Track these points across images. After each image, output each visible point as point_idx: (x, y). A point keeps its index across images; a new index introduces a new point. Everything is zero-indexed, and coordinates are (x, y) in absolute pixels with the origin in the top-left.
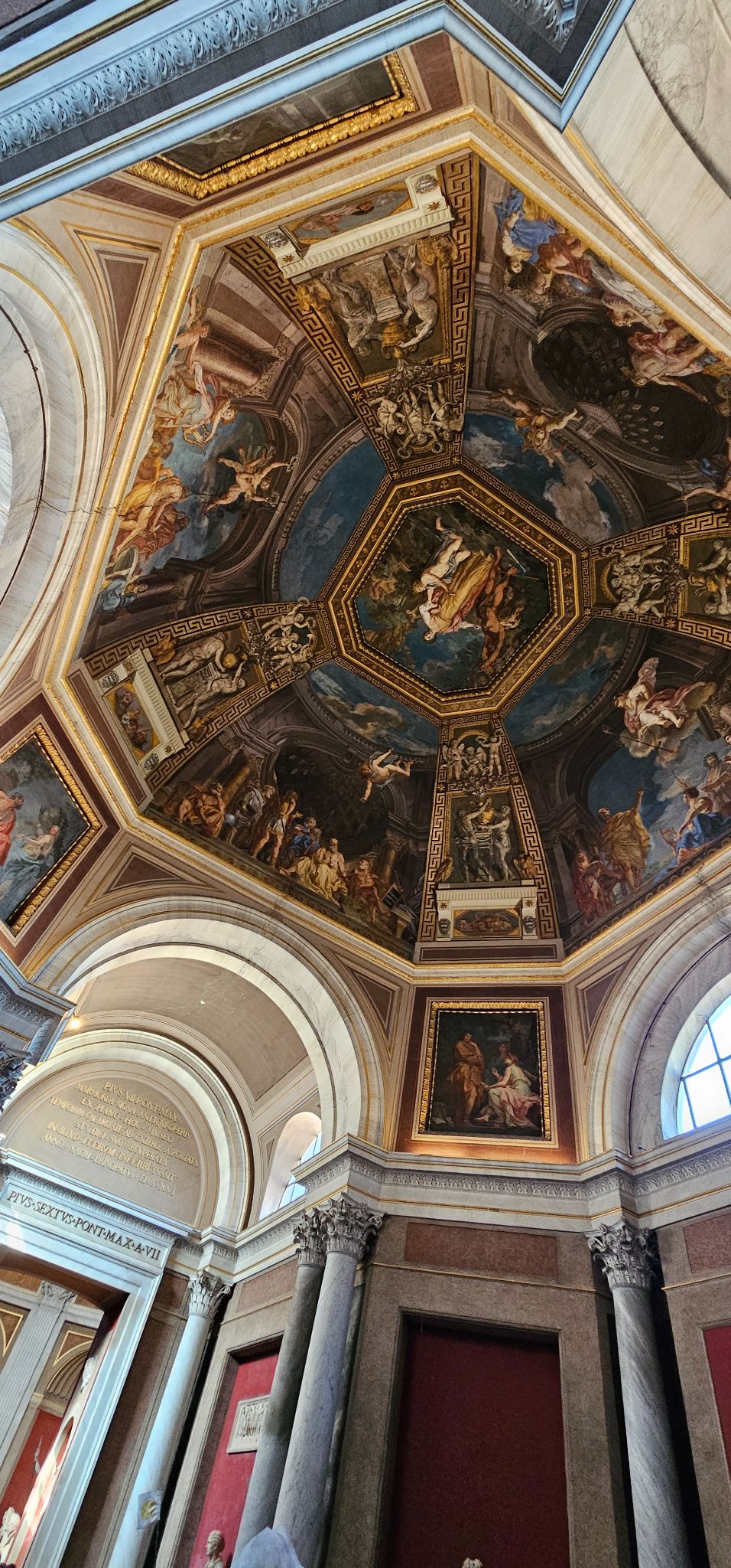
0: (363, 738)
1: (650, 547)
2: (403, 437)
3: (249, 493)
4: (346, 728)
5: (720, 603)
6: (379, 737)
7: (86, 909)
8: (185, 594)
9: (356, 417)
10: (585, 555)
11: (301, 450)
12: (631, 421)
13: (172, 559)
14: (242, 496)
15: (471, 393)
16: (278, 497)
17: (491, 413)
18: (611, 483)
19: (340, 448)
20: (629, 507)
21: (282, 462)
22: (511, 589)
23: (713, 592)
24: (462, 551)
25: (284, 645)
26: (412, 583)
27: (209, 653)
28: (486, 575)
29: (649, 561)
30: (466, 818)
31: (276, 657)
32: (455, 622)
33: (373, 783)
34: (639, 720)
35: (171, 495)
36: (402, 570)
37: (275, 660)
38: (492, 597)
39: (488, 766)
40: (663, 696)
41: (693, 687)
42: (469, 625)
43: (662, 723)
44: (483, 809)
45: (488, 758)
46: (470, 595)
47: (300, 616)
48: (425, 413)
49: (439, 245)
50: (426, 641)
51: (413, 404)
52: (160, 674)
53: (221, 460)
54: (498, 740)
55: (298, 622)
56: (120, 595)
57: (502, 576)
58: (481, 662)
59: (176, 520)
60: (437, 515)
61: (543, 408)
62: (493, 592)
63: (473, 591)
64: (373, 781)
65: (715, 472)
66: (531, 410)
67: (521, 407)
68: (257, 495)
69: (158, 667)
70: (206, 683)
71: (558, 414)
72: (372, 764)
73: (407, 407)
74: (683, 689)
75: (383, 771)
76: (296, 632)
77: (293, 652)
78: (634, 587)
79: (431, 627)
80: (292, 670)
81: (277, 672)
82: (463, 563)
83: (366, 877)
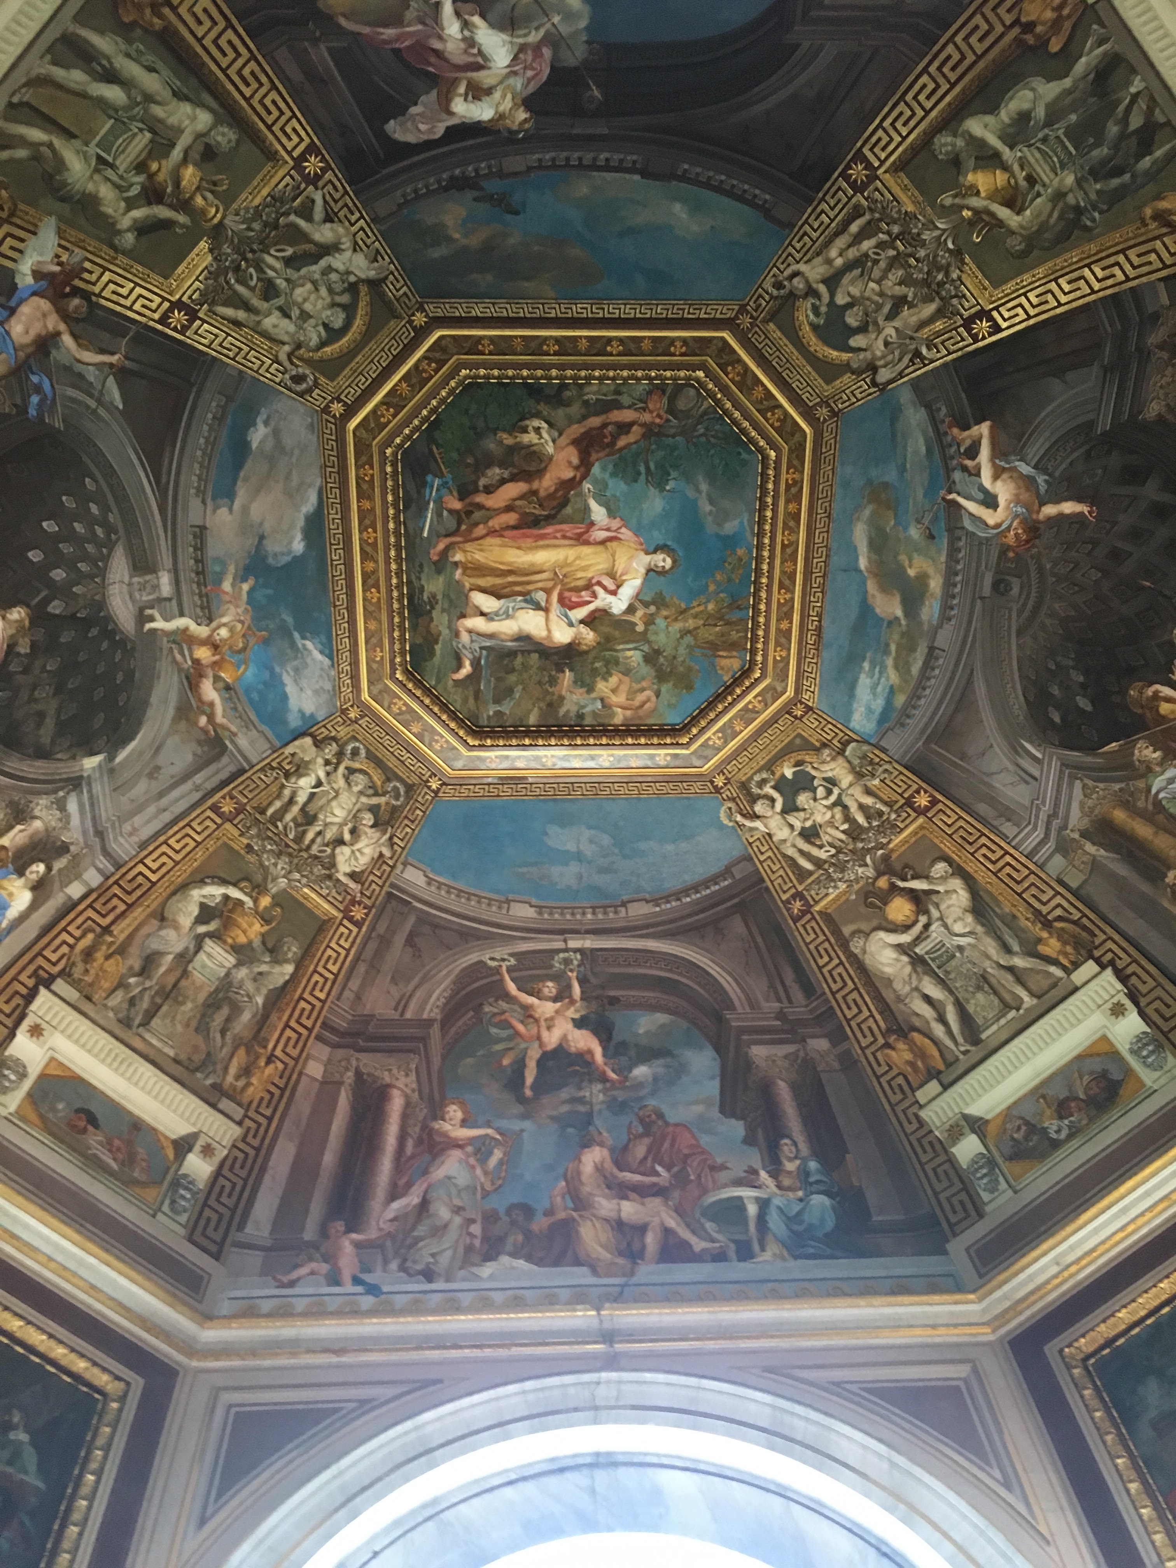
0: (950, 574)
1: (237, 323)
2: (374, 810)
3: (572, 1013)
4: (945, 618)
5: (199, 136)
6: (932, 537)
8: (790, 1048)
9: (390, 895)
10: (337, 408)
11: (473, 958)
13: (722, 1111)
14: (579, 1024)
15: (249, 762)
16: (562, 955)
17: (253, 717)
18: (200, 478)
19: (443, 893)
20: (210, 416)
21: (502, 981)
22: (482, 482)
23: (195, 165)
24: (477, 608)
25: (829, 815)
26: (586, 652)
27: (897, 960)
28: (490, 540)
29: (256, 302)
30: (1021, 227)
31: (861, 819)
32: (604, 534)
33: (1042, 504)
34: (515, 58)
35: (599, 1169)
36: (575, 682)
37: (868, 818)
38: (518, 503)
39: (866, 255)
40: (433, 60)
41: (366, 30)
42: (593, 504)
43: (476, 19)
44: (974, 202)
45: (849, 267)
46: (541, 543)
47: (759, 808)
48: (321, 803)
49: (87, 971)
50: (674, 562)
51: (318, 829)
52: (961, 1057)
53: (528, 1093)
54: (796, 274)
55: (773, 807)
56: (801, 1200)
57: (472, 512)
58: (651, 432)
59: (647, 1134)
60: (451, 682)
61: (185, 666)
62: (509, 509)
63: (529, 542)
64: (1036, 507)
65: (35, 379)
66: (201, 675)
67: (209, 691)
68: (570, 996)
69: (949, 1065)
70: (960, 948)
71: (174, 642)
72: (998, 526)
73: (329, 835)
74: (385, 42)
75: (1003, 491)
76: (794, 802)
77: (836, 791)
78: (314, 283)
79: (643, 571)
80: (873, 776)
81: (890, 804)
82: (497, 593)
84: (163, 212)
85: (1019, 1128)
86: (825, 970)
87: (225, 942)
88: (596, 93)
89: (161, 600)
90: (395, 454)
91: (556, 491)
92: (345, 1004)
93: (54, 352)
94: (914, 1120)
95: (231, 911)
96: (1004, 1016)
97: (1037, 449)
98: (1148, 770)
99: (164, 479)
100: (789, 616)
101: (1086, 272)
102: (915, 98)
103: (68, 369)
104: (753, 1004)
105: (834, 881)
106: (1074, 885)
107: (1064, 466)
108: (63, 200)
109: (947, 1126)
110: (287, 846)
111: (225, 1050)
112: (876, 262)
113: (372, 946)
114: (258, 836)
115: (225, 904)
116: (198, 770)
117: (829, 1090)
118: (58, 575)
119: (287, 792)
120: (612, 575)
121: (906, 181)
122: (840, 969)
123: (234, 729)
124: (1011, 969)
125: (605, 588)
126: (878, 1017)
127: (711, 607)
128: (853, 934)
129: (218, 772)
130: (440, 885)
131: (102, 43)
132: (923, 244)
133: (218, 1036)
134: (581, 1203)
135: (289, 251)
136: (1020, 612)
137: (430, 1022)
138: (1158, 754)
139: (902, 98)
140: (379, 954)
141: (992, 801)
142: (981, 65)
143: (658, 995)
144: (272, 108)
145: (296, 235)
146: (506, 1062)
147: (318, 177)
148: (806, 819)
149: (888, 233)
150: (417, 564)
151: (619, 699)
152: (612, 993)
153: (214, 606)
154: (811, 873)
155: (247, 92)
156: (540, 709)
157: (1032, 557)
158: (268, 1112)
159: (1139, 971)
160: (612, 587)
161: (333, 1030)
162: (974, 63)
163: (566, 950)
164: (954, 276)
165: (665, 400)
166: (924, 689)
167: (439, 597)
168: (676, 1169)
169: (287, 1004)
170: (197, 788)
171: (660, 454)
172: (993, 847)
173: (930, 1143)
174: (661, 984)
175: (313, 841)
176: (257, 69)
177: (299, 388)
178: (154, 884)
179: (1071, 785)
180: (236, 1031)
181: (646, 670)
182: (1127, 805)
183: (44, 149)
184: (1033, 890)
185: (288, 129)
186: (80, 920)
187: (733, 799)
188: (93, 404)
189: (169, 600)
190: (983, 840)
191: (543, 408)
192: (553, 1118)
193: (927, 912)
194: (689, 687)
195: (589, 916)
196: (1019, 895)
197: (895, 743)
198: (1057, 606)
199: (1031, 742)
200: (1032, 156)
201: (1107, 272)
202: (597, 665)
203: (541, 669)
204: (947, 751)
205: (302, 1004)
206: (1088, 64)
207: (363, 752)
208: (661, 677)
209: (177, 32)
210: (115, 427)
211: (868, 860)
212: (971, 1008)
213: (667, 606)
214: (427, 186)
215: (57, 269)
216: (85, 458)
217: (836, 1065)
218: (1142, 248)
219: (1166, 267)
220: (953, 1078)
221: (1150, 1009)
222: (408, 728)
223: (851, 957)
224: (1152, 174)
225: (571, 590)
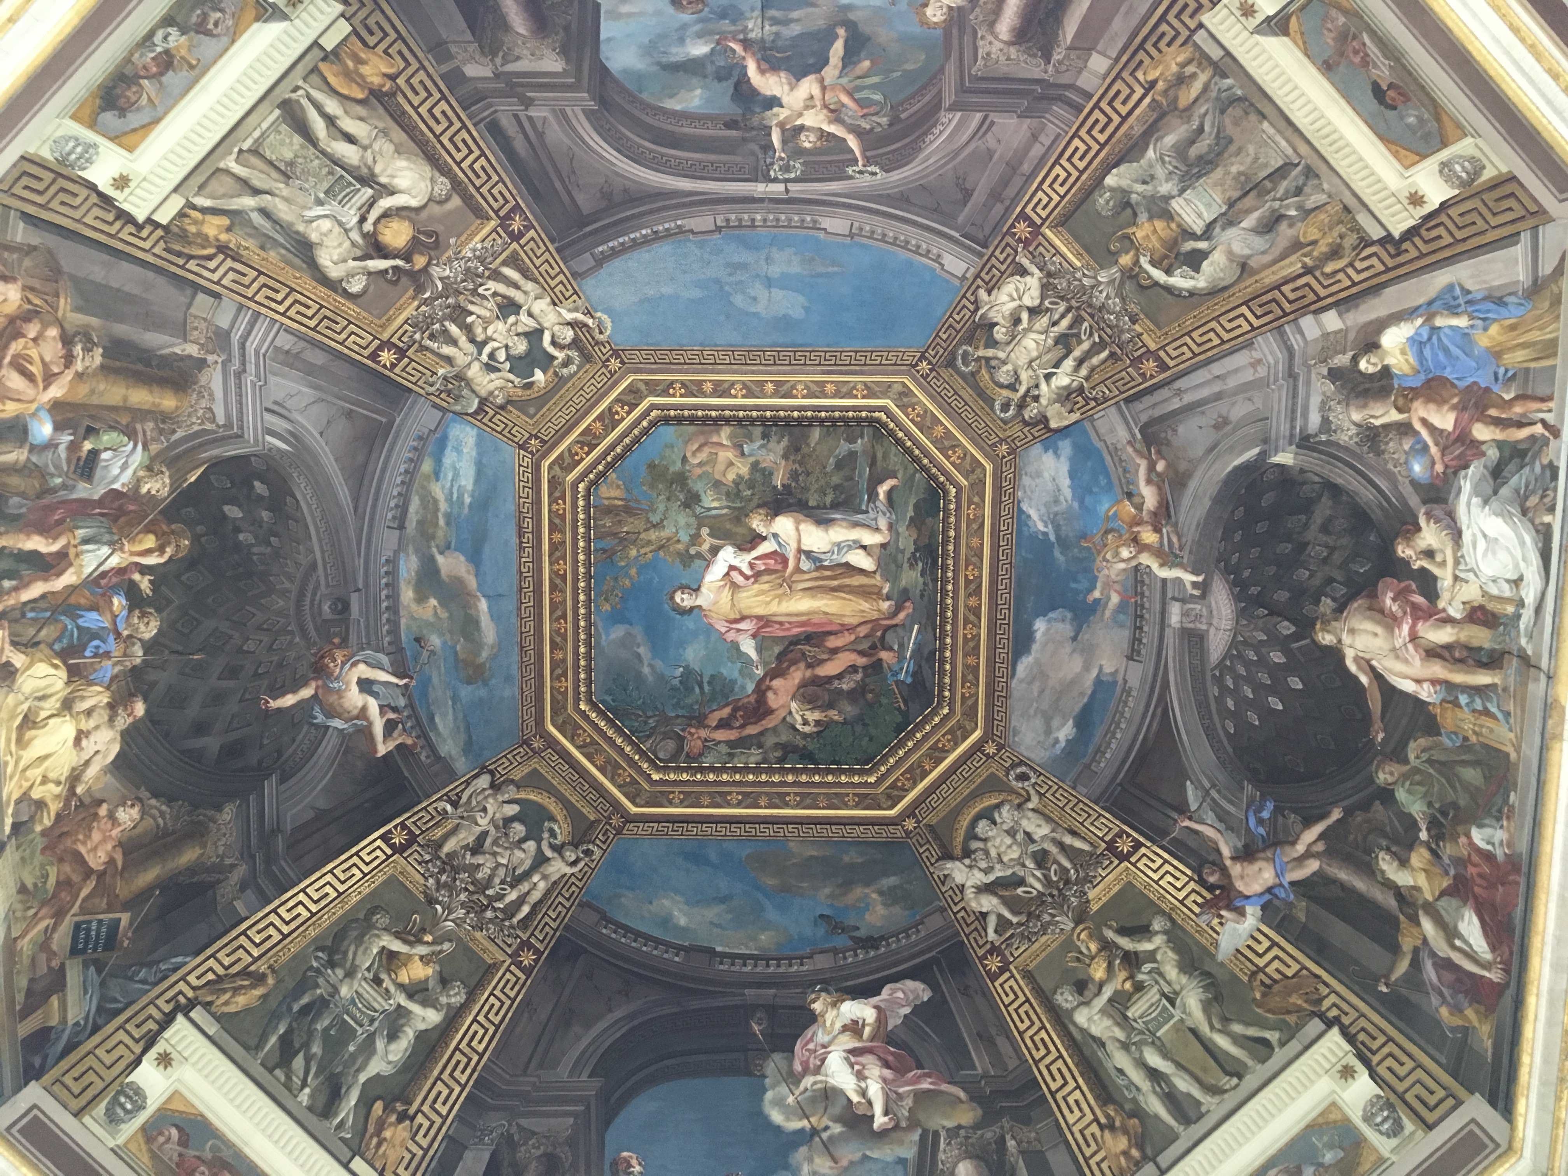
0: (394, 609)
1: (1074, 833)
2: (992, 343)
3: (783, 114)
4: (393, 562)
5: (1087, 1003)
6: (418, 640)
8: (513, 67)
10: (990, 749)
11: (896, 176)
12: (1248, 664)
14: (774, 102)
15: (1120, 409)
16: (793, 176)
17: (1108, 458)
18: (1126, 703)
19: (924, 246)
20: (1108, 755)
21: (864, 150)
22: (859, 676)
23: (1093, 980)
24: (869, 554)
25: (490, 331)
26: (759, 506)
27: (393, 177)
28: (854, 621)
29: (1054, 850)
30: (378, 936)
31: (454, 329)
32: (742, 626)
33: (315, 696)
34: (823, 1061)
36: (771, 474)
37: (445, 331)
38: (825, 657)
39: (513, 887)
40: (890, 1058)
41: (944, 1087)
42: (753, 655)
43: (855, 1098)
44: (422, 950)
45: (527, 875)
46: (804, 618)
47: (569, 334)
48: (1049, 356)
49: (1341, 237)
50: (672, 598)
51: (1056, 329)
52: (300, 83)
53: (841, 32)
54: (574, 863)
55: (553, 336)
57: (870, 648)
58: (700, 721)
60: (900, 476)
61: (1169, 528)
62: (835, 651)
63: (815, 619)
64: (320, 692)
65: (1261, 830)
66: (1155, 514)
67: (1149, 496)
68: (783, 131)
69: (315, 70)
70: (320, 203)
71: (1176, 556)
72: (354, 664)
73: (1045, 320)
74: (928, 1075)
75: (354, 698)
76: (530, 343)
77: (484, 358)
78: (1000, 861)
79: (703, 590)
80: (445, 378)
81: (423, 348)
82: (849, 569)
83: (104, 840)
84: (1125, 943)
86: (477, 152)
87: (1179, 226)
88: (756, 1028)
89: (1183, 601)
90: (940, 706)
91: (788, 668)
92: (1052, 130)
93: (1240, 845)
95: (1166, 257)
96: (256, 141)
97: (329, 745)
99: (1159, 710)
100: (553, 547)
101: (314, 908)
102: (487, 1030)
103: (1230, 828)
104: (562, 115)
105: (477, 258)
106: (201, 296)
107: (301, 736)
108: (1208, 974)
110: (1092, 316)
111: (1203, 110)
112: (503, 882)
113: (1010, 192)
114: (1122, 331)
115: (1171, 265)
116: (1173, 414)
117: (463, 25)
118: (1277, 657)
119: (1084, 372)
120: (735, 586)
121: (485, 957)
122: (458, 157)
123: (1130, 449)
124: (256, 192)
125: (741, 573)
126: (408, 108)
127: (633, 553)
128: (448, 199)
129: (1154, 406)
130: (927, 254)
131: (1156, 1106)
132: (463, 905)
133: (1207, 128)
135: (1020, 891)
136: (317, 588)
137: (953, 108)
138: (144, 490)
139: (497, 1027)
140: (1005, 182)
141: (310, 370)
142: (436, 1073)
143: (677, 129)
144: (1024, 1016)
145: (1012, 904)
146: (867, 64)
147: (991, 952)
148: (516, 323)
149: (495, 910)
150: (926, 599)
151: (725, 455)
152: (734, 133)
153: (1130, 582)
154: (504, 263)
155: (1043, 1034)
156: (808, 445)
157: (315, 644)
158: (1164, 27)
159: (106, 228)
160: (734, 574)
161: (1070, 104)
162: (441, 1073)
163: (786, 181)
164: (431, 881)
165: (686, 749)
166: (403, 483)
167: (906, 565)
169: (1119, 141)
170: (1179, 392)
171: (689, 701)
172: (299, 318)
174: (675, 141)
175: (1063, 316)
176: (1034, 1052)
177: (1023, 769)
178: (1245, 303)
179: (228, 416)
180: (1185, 127)
181: (698, 487)
182: (163, 418)
183: (1218, 1026)
184: (245, 280)
185: (1012, 996)
186: (1335, 288)
187: (597, 343)
188: (1214, 793)
189: (1174, 599)
190: (312, 323)
191: (799, 741)
193: (365, 236)
194: (652, 466)
195: (758, 217)
196: (260, 273)
197: (426, 416)
198: (281, 603)
199: (279, 450)
200: (380, 1003)
201: (295, 912)
202: (749, 493)
203: (806, 489)
204: (366, 417)
205: (1102, 138)
206: (349, 1101)
207: (997, 407)
208: (681, 479)
209: (1096, 1098)
210: (1196, 767)
211: (440, 286)
212: (297, 140)
213: (679, 554)
214: (899, 940)
215: (1223, 913)
216: (1230, 750)
217: (454, 49)
218: (268, 945)
219: (244, 933)
220: (308, 57)
221: (84, 192)
222: (948, 432)
223: (445, 171)
224: (275, 1017)
225: (775, 571)
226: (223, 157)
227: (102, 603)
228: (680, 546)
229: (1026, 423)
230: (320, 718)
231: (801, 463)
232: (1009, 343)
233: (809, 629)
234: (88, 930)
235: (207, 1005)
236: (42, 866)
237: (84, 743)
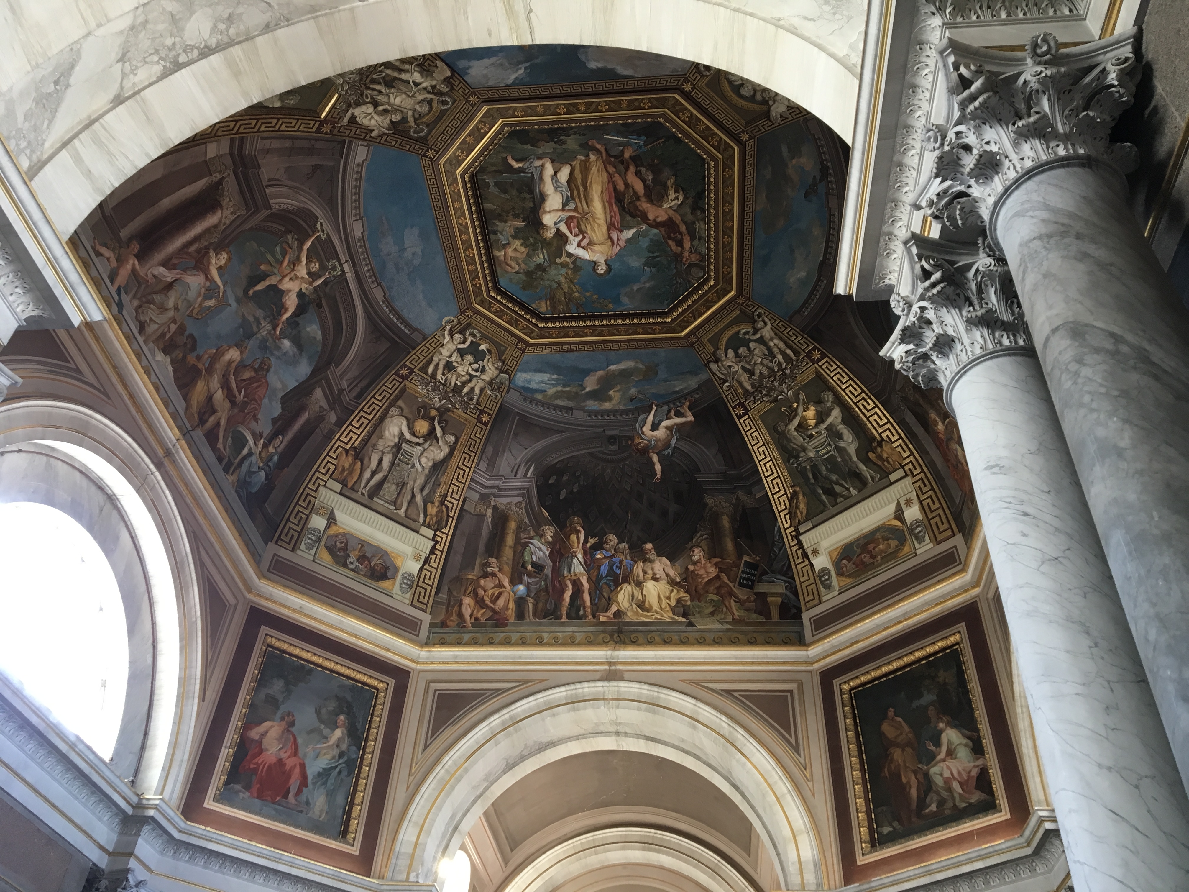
0: (614, 412)
3: (304, 286)
4: (590, 413)
6: (632, 400)
7: (411, 778)
8: (326, 406)
11: (319, 212)
13: (282, 398)
14: (301, 295)
16: (337, 263)
19: (355, 176)
21: (310, 236)
22: (643, 170)
24: (560, 170)
25: (463, 373)
26: (538, 233)
27: (394, 436)
28: (605, 175)
30: (789, 431)
31: (465, 390)
32: (615, 237)
33: (657, 454)
35: (230, 362)
36: (517, 228)
37: (467, 394)
38: (631, 190)
39: (775, 357)
42: (632, 231)
44: (801, 409)
45: (769, 349)
46: (606, 204)
47: (457, 336)
48: (402, 88)
50: (601, 275)
51: (383, 91)
52: (360, 493)
53: (251, 292)
54: (765, 323)
55: (460, 343)
56: (259, 468)
57: (623, 164)
58: (678, 257)
59: (256, 370)
60: (505, 155)
62: (627, 185)
63: (606, 198)
64: (655, 451)
68: (314, 281)
69: (352, 488)
70: (413, 466)
72: (643, 433)
73: (380, 98)
75: (661, 433)
76: (466, 354)
77: (478, 374)
79: (594, 259)
80: (492, 390)
81: (478, 403)
82: (571, 180)
83: (705, 568)
85: (341, 543)
86: (373, 400)
90: (658, 123)
91: (640, 211)
92: (260, 145)
94: (317, 484)
96: (390, 504)
97: (685, 446)
98: (541, 536)
100: (577, 336)
101: (768, 459)
102: (851, 385)
104: (342, 376)
105: (426, 387)
106: (466, 507)
107: (678, 461)
109: (323, 505)
112: (771, 362)
113: (305, 143)
117: (313, 436)
119: (407, 67)
120: (590, 243)
121: (811, 377)
122: (377, 408)
124: (413, 496)
125: (582, 240)
126: (360, 439)
127: (577, 295)
128: (400, 407)
130: (359, 173)
132: (780, 384)
134: (210, 370)
136: (602, 452)
137: (269, 207)
138: (550, 539)
139: (851, 379)
140: (301, 151)
141: (496, 454)
142: (865, 419)
143: (331, 326)
146: (262, 267)
148: (457, 362)
149: (786, 368)
150: (585, 133)
151: (510, 252)
152: (324, 302)
154: (426, 373)
156: (495, 209)
159: (439, 556)
160: (582, 244)
161: (241, 146)
162: (865, 416)
163: (341, 265)
164: (765, 398)
165: (696, 262)
166: (548, 408)
167: (564, 146)
168: (246, 399)
171: (665, 262)
172: (471, 461)
173: (310, 501)
174: (338, 324)
175: (373, 89)
177: (701, 67)
179: (518, 495)
181: (532, 266)
182: (519, 528)
184: (456, 489)
187: (459, 322)
190: (473, 455)
191: (690, 201)
192: (243, 316)
193: (426, 441)
194: (524, 288)
195: (366, 269)
196: (451, 483)
197: (513, 398)
198: (609, 470)
199: (534, 470)
200: (822, 438)
201: (769, 468)
202: (531, 239)
203: (523, 209)
204: (516, 426)
206: (863, 469)
207: (445, 107)
208: (529, 274)
211: (444, 401)
212: (386, 485)
213: (574, 273)
214: (824, 153)
217: (326, 431)
218: (780, 485)
219: (773, 495)
220: (347, 494)
221: (424, 572)
222: (470, 134)
223: (387, 411)
224: (814, 493)
225: (578, 222)
226: (400, 516)
227: (597, 564)
228: (570, 272)
229: (452, 89)
230: (669, 451)
231: (508, 213)
232: (401, 111)
233: (613, 201)
234: (744, 579)
235: (800, 523)
236: (706, 602)
237: (658, 576)
